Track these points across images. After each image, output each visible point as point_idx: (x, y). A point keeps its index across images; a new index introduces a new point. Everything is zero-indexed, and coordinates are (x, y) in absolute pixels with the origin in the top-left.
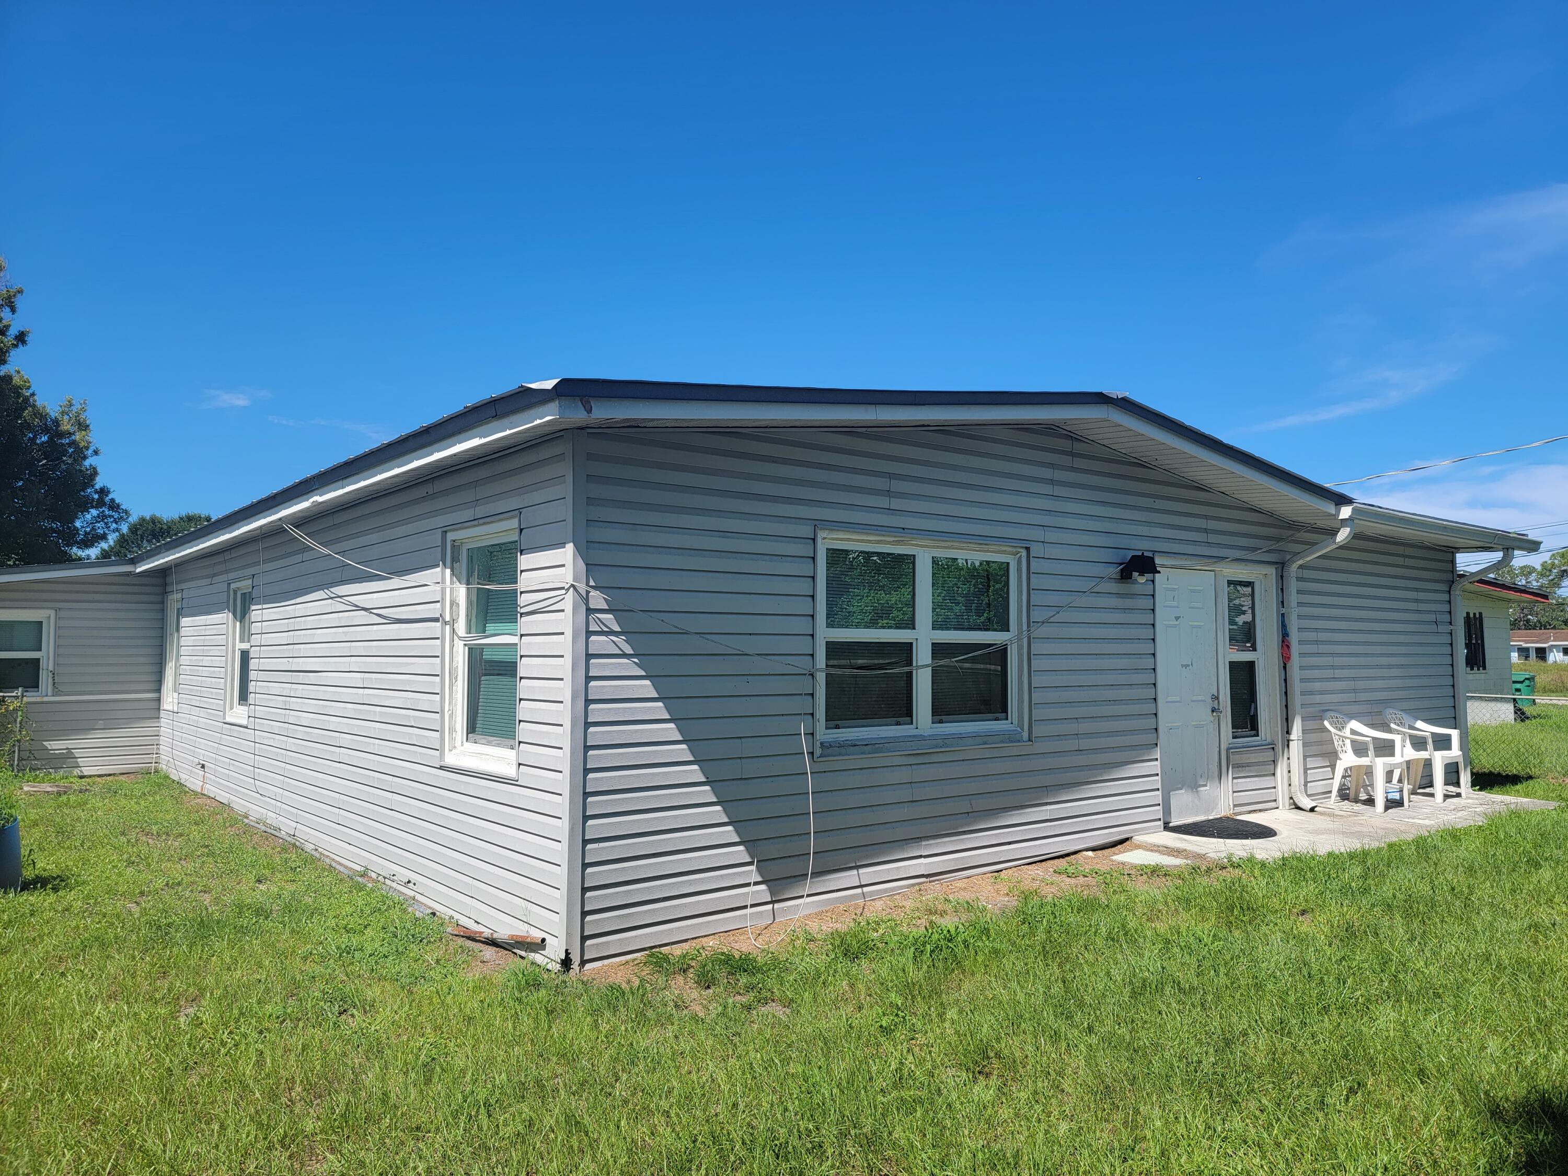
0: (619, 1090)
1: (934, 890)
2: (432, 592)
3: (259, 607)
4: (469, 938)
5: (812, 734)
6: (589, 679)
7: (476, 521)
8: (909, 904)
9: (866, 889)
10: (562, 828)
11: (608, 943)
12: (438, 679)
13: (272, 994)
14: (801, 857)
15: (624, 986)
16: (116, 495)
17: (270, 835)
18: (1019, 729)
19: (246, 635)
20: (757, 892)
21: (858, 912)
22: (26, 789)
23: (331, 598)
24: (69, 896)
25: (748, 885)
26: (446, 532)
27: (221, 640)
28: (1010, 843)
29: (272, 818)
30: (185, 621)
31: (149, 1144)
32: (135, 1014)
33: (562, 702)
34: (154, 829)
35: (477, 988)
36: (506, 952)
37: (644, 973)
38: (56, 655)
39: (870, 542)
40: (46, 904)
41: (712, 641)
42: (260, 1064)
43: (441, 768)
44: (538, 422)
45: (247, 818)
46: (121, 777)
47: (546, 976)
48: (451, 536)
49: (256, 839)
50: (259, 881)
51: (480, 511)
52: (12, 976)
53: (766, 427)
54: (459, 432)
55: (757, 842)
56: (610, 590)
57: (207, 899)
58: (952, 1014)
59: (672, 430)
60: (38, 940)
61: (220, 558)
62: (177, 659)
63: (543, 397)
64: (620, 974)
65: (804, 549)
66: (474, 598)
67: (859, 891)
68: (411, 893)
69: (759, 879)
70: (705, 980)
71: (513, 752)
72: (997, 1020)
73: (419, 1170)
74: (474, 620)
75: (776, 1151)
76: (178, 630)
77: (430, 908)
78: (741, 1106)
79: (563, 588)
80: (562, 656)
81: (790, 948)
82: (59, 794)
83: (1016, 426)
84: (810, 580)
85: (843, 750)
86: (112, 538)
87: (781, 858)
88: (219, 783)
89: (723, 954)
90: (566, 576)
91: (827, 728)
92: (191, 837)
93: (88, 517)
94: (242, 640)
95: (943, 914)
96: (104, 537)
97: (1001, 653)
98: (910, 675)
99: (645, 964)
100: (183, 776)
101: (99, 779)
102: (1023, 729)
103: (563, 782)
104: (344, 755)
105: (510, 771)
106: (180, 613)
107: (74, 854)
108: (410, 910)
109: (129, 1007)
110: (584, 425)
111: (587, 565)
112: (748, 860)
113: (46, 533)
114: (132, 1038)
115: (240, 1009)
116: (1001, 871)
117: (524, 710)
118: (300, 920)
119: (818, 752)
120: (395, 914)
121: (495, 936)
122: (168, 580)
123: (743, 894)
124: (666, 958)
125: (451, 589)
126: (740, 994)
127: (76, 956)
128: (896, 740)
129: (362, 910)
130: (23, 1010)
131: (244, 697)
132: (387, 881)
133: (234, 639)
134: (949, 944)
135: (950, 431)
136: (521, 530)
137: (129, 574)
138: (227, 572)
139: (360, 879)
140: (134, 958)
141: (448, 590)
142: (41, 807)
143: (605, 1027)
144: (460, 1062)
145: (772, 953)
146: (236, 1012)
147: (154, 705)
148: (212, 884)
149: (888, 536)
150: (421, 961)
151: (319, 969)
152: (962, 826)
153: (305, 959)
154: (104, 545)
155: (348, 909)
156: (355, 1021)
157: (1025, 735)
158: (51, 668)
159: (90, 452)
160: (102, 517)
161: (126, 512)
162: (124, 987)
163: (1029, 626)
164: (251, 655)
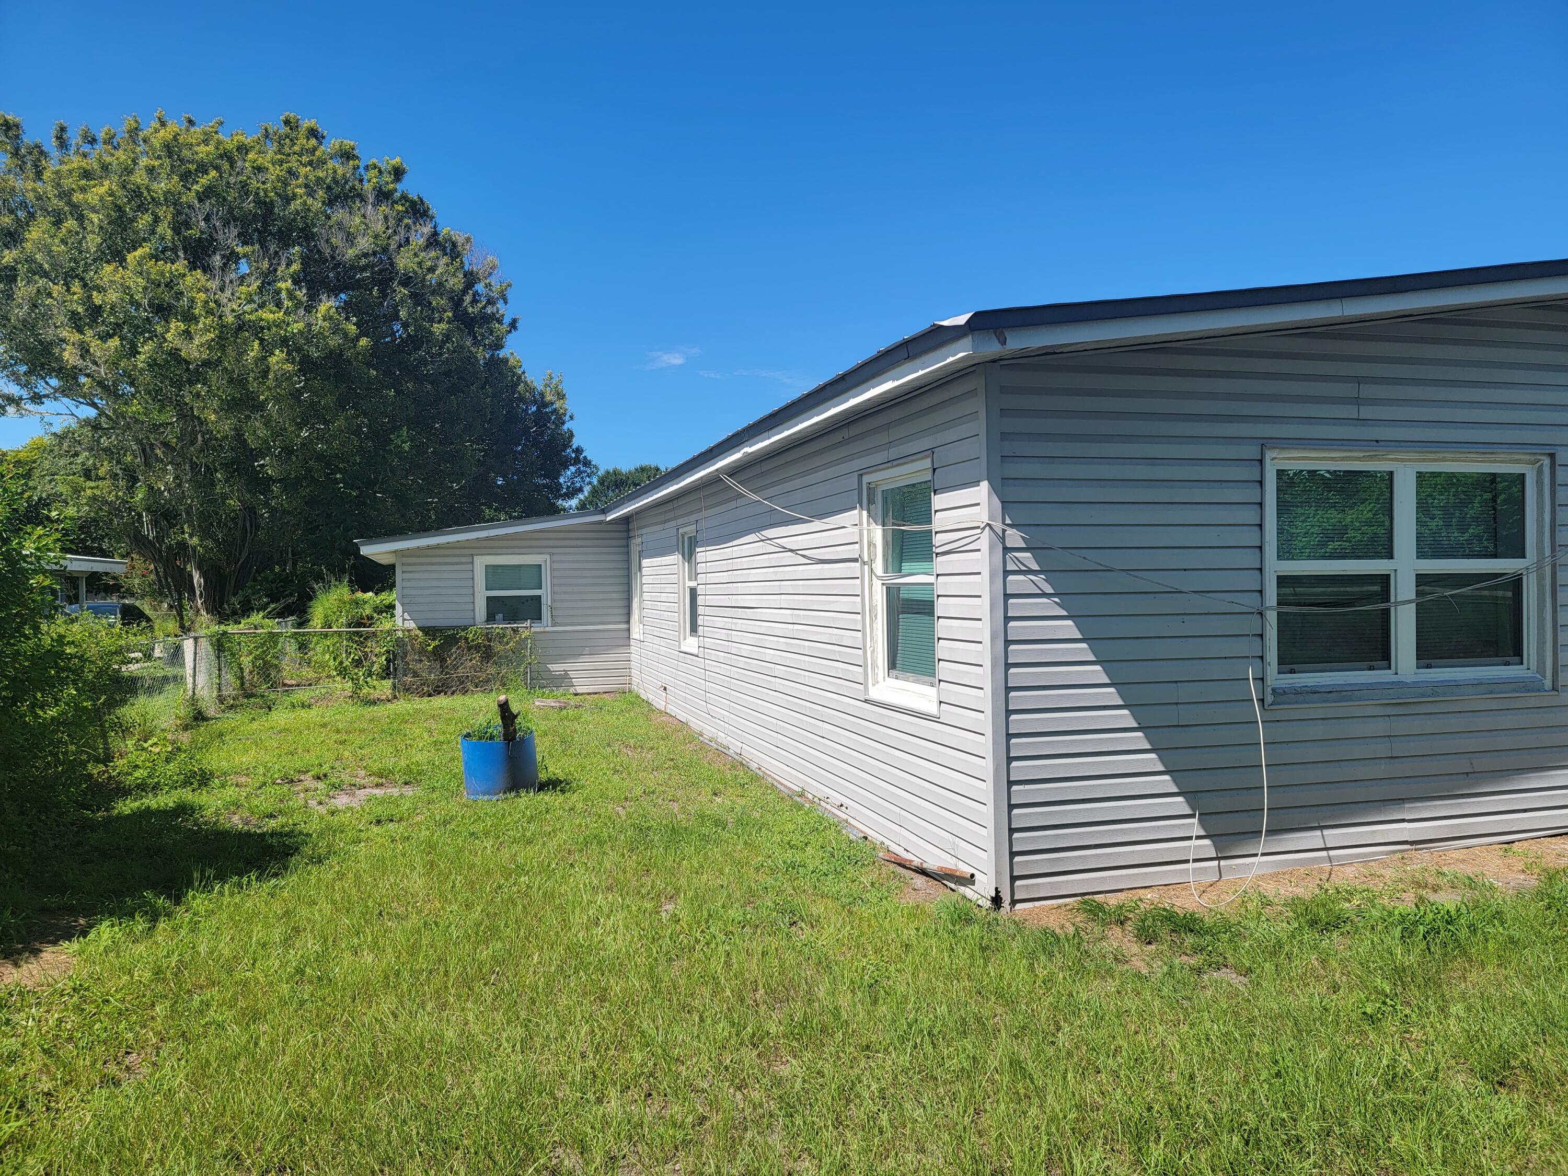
0: (1062, 1038)
1: (1421, 861)
2: (851, 534)
3: (703, 549)
4: (899, 865)
5: (1262, 679)
6: (1007, 619)
7: (891, 463)
8: (1389, 873)
9: (1332, 853)
10: (986, 767)
11: (1038, 885)
12: (859, 617)
13: (732, 900)
14: (1250, 813)
15: (1058, 931)
16: (588, 454)
17: (721, 752)
18: (1538, 676)
19: (694, 575)
20: (1200, 846)
21: (1324, 877)
22: (537, 703)
23: (762, 541)
24: (574, 798)
25: (1190, 838)
26: (861, 475)
27: (673, 578)
28: (1525, 811)
29: (722, 738)
30: (645, 562)
31: (645, 1026)
32: (628, 906)
33: (981, 643)
34: (632, 741)
35: (912, 916)
36: (937, 883)
37: (1078, 919)
38: (553, 593)
39: (1332, 459)
40: (557, 803)
41: (1141, 578)
42: (728, 965)
43: (866, 701)
44: (951, 359)
45: (702, 736)
46: (604, 696)
47: (976, 911)
48: (866, 479)
49: (710, 755)
50: (715, 794)
51: (894, 453)
52: (535, 864)
53: (1201, 338)
54: (873, 376)
55: (1199, 794)
56: (1027, 528)
57: (676, 807)
58: (1457, 1009)
59: (1094, 352)
60: (552, 834)
61: (669, 506)
62: (641, 596)
63: (956, 333)
64: (1052, 918)
65: (1249, 473)
66: (890, 539)
67: (1324, 853)
68: (844, 817)
69: (1203, 833)
70: (1147, 936)
71: (934, 690)
72: (1522, 1025)
73: (872, 1088)
74: (890, 559)
75: (1246, 1137)
76: (640, 570)
77: (862, 832)
78: (1199, 1079)
79: (978, 527)
80: (980, 596)
81: (1243, 911)
82: (561, 709)
83: (1534, 305)
84: (1257, 507)
85: (1300, 698)
86: (587, 489)
87: (1227, 812)
88: (679, 705)
89: (1165, 909)
90: (981, 515)
91: (1279, 673)
92: (660, 750)
93: (569, 473)
94: (690, 579)
95: (1436, 889)
96: (581, 490)
97: (1516, 583)
98: (1386, 613)
99: (1078, 910)
100: (650, 696)
101: (588, 697)
102: (1544, 677)
103: (985, 722)
104: (777, 683)
105: (932, 709)
106: (641, 556)
107: (574, 761)
108: (844, 832)
109: (623, 899)
110: (997, 357)
111: (1002, 502)
112: (1189, 811)
113: (539, 488)
114: (627, 927)
115: (709, 911)
116: (1513, 842)
117: (943, 649)
118: (751, 834)
119: (1269, 699)
120: (831, 834)
121: (925, 866)
122: (631, 527)
123: (1184, 848)
124: (1100, 907)
125: (869, 530)
126: (1187, 955)
127: (581, 851)
128: (1370, 687)
129: (802, 829)
130: (545, 894)
131: (694, 629)
132: (822, 803)
133: (684, 578)
134: (1449, 927)
135: (1441, 319)
136: (934, 470)
137: (600, 523)
138: (676, 518)
139: (798, 799)
140: (623, 855)
141: (865, 532)
142: (548, 720)
143: (1042, 973)
144: (901, 989)
145: (1221, 915)
146: (705, 913)
147: (625, 634)
148: (680, 793)
149: (1356, 451)
150: (857, 883)
151: (770, 881)
152: (1459, 788)
153: (757, 869)
154: (581, 496)
155: (790, 827)
156: (805, 934)
157: (1548, 683)
158: (549, 603)
159: (567, 418)
160: (579, 472)
161: (595, 467)
162: (617, 880)
163: (1553, 550)
164: (699, 593)
